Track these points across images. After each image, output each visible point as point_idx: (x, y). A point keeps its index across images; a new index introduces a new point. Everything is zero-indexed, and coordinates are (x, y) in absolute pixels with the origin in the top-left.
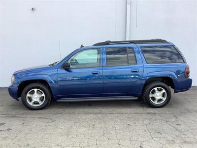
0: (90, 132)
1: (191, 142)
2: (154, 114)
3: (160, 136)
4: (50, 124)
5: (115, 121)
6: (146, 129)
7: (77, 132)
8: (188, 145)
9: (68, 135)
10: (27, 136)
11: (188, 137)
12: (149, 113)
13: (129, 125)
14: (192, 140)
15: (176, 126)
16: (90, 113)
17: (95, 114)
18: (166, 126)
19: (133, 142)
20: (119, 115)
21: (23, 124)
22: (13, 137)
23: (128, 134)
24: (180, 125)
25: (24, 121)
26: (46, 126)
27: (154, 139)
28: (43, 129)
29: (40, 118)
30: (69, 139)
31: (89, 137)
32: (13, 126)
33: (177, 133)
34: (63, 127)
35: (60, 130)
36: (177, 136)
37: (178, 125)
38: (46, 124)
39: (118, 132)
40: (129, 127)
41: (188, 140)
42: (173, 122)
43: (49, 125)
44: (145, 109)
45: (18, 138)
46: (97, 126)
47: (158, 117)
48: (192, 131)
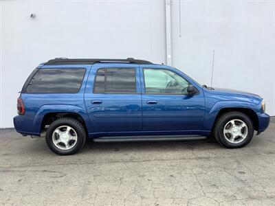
0: (116, 188)
1: (259, 197)
2: (208, 158)
3: (215, 190)
4: (57, 179)
5: (153, 171)
6: (195, 181)
7: (98, 189)
8: (254, 201)
9: (83, 195)
10: (25, 198)
11: (255, 191)
12: (201, 158)
13: (172, 176)
14: (261, 195)
15: (238, 175)
16: (117, 162)
17: (125, 162)
18: (223, 176)
19: (177, 201)
20: (158, 162)
21: (20, 181)
22: (5, 201)
23: (171, 189)
24: (244, 173)
25: (21, 176)
26: (53, 182)
27: (207, 195)
28: (48, 187)
29: (45, 171)
30: (85, 200)
31: (113, 196)
32: (6, 184)
33: (240, 185)
34: (77, 183)
35: (72, 188)
36: (239, 189)
37: (241, 173)
38: (52, 180)
39: (156, 186)
40: (172, 178)
41: (255, 194)
42: (234, 169)
43: (57, 181)
44: (195, 152)
45: (12, 201)
46: (127, 180)
47: (212, 163)
48: (260, 181)
